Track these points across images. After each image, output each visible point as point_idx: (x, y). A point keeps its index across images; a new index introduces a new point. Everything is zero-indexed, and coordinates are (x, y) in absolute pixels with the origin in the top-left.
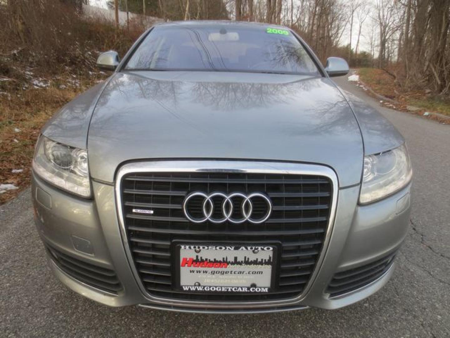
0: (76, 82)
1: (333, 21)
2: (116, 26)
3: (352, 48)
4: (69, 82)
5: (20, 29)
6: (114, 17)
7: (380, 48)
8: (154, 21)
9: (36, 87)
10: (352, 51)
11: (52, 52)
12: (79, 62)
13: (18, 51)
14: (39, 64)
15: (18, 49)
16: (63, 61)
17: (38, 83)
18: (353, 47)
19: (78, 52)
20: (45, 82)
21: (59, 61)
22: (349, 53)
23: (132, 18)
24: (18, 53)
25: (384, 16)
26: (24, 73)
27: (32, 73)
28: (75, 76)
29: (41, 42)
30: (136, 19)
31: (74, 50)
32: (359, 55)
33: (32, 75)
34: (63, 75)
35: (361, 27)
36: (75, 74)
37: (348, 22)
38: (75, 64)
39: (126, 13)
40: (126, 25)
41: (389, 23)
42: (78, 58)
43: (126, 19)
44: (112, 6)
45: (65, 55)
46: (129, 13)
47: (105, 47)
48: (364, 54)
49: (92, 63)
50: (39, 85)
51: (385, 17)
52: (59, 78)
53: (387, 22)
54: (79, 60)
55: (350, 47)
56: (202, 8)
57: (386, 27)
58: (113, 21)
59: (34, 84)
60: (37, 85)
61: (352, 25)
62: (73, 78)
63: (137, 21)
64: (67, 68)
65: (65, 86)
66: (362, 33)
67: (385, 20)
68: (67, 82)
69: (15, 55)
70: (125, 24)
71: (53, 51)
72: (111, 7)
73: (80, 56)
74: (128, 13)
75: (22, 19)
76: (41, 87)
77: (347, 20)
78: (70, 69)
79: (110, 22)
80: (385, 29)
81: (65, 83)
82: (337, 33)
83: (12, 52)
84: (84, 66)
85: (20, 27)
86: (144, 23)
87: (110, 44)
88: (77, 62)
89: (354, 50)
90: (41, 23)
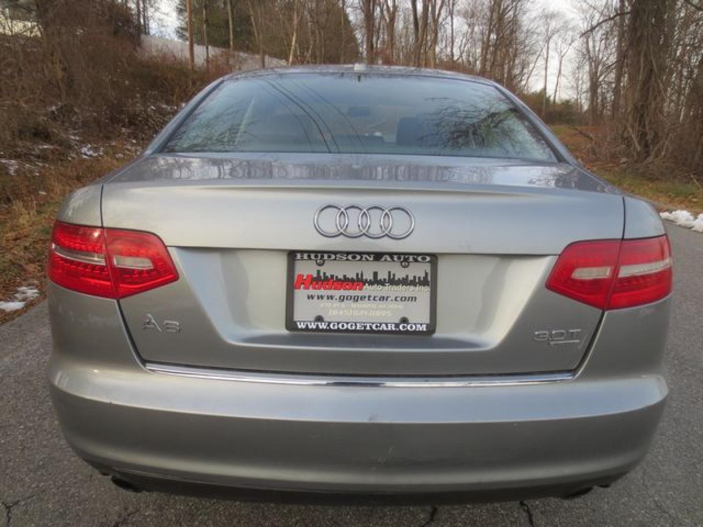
0: (136, 150)
1: (515, 56)
2: (190, 67)
3: (548, 95)
4: (128, 150)
5: (60, 76)
6: (187, 54)
7: (589, 94)
8: (245, 60)
9: (84, 157)
10: (548, 100)
11: (104, 109)
12: (140, 121)
13: (58, 107)
14: (85, 124)
15: (56, 105)
16: (119, 121)
17: (87, 150)
18: (550, 92)
19: (139, 107)
20: (96, 149)
21: (114, 120)
22: (544, 101)
23: (213, 56)
24: (57, 110)
25: (594, 47)
26: (68, 138)
27: (77, 138)
28: (134, 141)
29: (90, 96)
30: (219, 58)
31: (134, 105)
32: (559, 106)
33: (78, 141)
34: (119, 141)
35: (561, 63)
36: (135, 138)
37: (540, 55)
38: (134, 124)
39: (205, 48)
40: (205, 65)
41: (603, 58)
42: (138, 115)
43: (205, 57)
44: (184, 35)
45: (121, 112)
46: (210, 47)
47: (175, 99)
48: (567, 104)
49: (158, 123)
50: (88, 153)
51: (597, 49)
52: (114, 144)
53: (600, 56)
54: (140, 119)
55: (546, 93)
56: (315, 41)
57: (599, 65)
58: (186, 59)
59: (82, 153)
60: (85, 154)
61: (547, 61)
62: (133, 144)
63: (222, 61)
64: (124, 130)
65: (122, 156)
66: (562, 72)
67: (596, 52)
68: (125, 149)
69: (53, 112)
70: (204, 63)
71: (105, 107)
72: (182, 36)
73: (141, 113)
74: (207, 48)
75: (63, 64)
76: (91, 156)
77: (538, 53)
78: (129, 131)
79: (181, 63)
80: (597, 68)
81: (122, 151)
82: (522, 73)
83: (50, 110)
84: (146, 127)
85: (60, 74)
86: (230, 63)
87: (182, 94)
88: (137, 122)
89: (552, 98)
90: (90, 70)
